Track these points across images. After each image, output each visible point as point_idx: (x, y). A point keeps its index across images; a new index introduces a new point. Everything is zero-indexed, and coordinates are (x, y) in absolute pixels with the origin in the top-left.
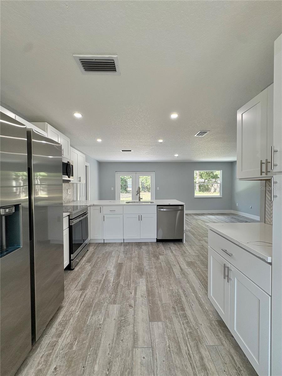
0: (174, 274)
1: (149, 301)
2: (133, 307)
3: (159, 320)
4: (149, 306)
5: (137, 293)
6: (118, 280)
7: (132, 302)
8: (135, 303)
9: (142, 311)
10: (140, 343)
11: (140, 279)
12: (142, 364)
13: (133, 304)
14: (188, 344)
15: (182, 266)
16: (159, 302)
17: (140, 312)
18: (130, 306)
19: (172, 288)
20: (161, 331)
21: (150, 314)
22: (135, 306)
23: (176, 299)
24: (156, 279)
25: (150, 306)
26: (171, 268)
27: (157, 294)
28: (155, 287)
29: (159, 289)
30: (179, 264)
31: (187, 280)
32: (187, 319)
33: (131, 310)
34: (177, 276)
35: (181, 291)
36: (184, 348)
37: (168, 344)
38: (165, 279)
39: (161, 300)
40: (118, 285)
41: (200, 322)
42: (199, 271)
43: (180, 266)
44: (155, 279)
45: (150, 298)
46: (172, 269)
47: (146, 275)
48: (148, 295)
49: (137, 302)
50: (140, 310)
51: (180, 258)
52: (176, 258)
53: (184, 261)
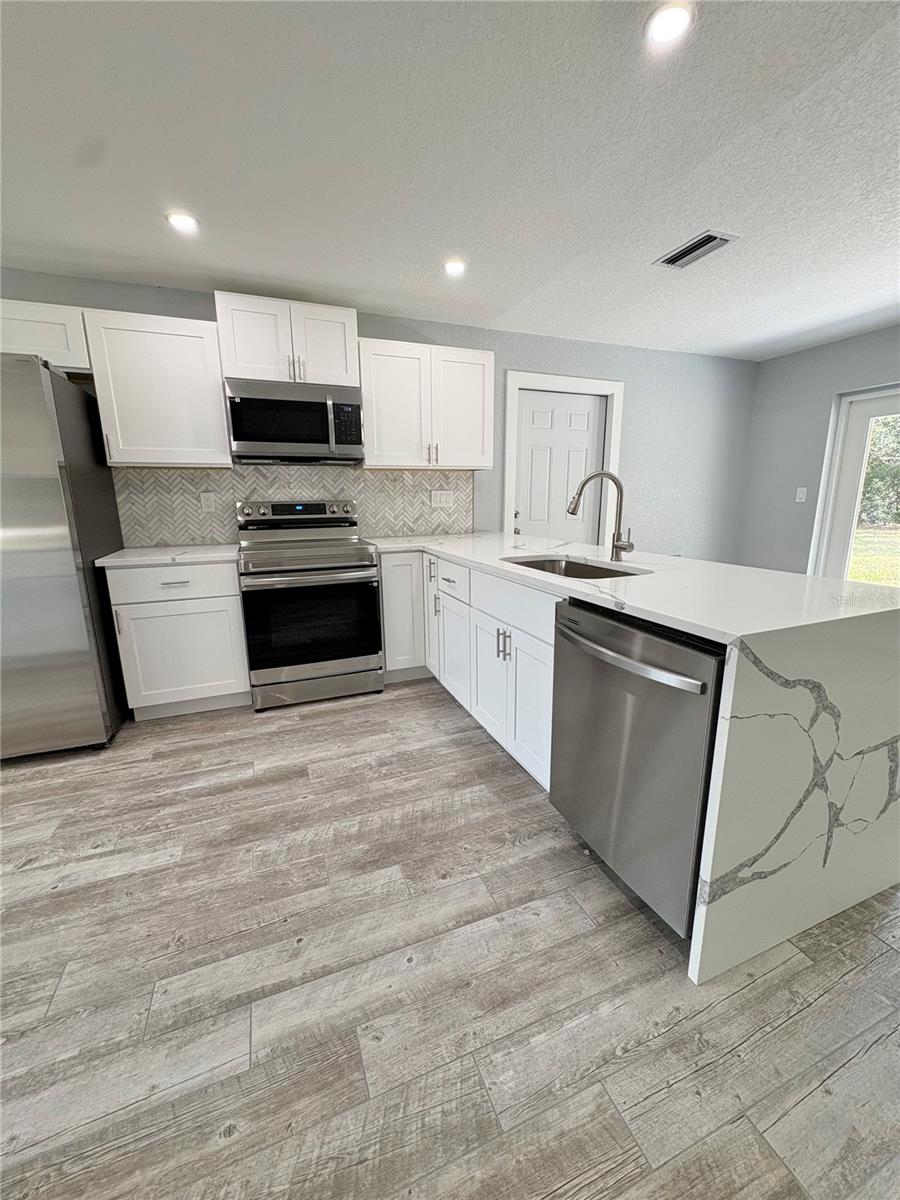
0: (197, 964)
2: (19, 868)
5: (92, 861)
6: (186, 799)
7: (49, 861)
8: (35, 869)
11: (180, 848)
13: (35, 866)
15: (287, 1000)
18: (29, 862)
19: (71, 973)
22: (23, 871)
26: (269, 943)
27: (53, 920)
28: (102, 906)
30: (304, 980)
31: (118, 1046)
33: (11, 868)
34: (176, 983)
35: (29, 1016)
38: (154, 929)
40: (157, 806)
42: (204, 1139)
43: (279, 988)
44: (164, 894)
45: (40, 904)
46: (256, 947)
47: (206, 859)
48: (60, 895)
49: (39, 873)
51: (391, 973)
52: (393, 949)
53: (361, 1007)
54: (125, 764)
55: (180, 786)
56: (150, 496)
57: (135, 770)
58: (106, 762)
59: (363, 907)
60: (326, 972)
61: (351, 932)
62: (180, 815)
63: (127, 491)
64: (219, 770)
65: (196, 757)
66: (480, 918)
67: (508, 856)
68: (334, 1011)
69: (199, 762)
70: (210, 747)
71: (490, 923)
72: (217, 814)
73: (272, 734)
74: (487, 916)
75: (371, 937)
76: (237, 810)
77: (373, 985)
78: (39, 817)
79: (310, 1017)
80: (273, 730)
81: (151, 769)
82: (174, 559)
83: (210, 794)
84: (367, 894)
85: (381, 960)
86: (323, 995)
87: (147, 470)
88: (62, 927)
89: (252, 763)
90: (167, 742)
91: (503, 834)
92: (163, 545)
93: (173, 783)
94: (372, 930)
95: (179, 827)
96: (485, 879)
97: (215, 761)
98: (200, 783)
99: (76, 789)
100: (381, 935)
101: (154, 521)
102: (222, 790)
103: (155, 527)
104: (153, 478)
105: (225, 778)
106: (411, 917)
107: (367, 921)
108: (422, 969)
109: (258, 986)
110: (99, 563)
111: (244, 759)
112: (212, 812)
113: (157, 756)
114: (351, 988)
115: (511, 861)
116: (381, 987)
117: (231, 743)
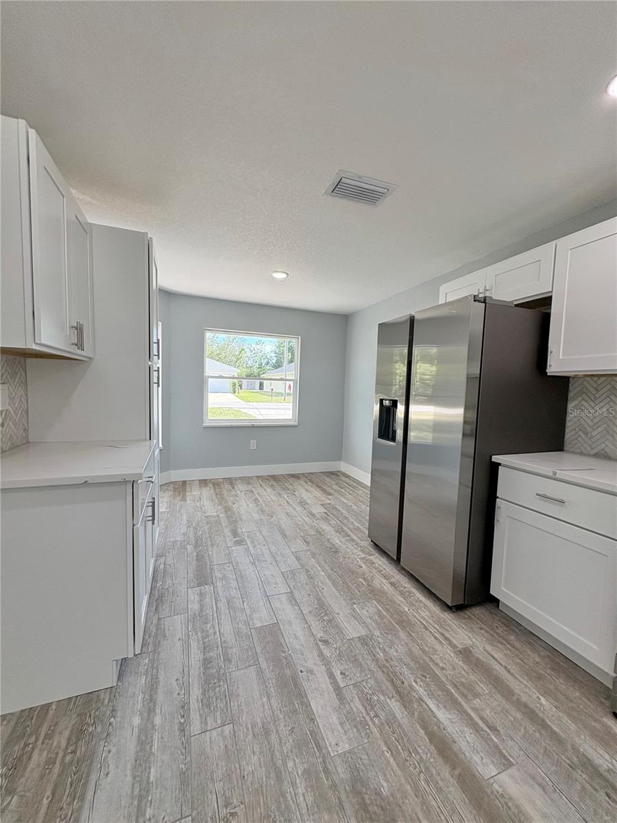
1: (290, 665)
2: (320, 641)
3: (260, 630)
4: (286, 650)
5: (328, 680)
6: (416, 714)
7: (327, 652)
8: (319, 649)
9: (296, 637)
10: (284, 598)
11: (347, 747)
12: (276, 583)
13: (322, 647)
14: (215, 609)
16: (264, 665)
17: (300, 633)
18: (326, 642)
19: (222, 732)
20: (255, 616)
21: (281, 636)
22: (317, 644)
23: (219, 686)
24: (285, 764)
25: (284, 652)
27: (272, 689)
28: (281, 716)
29: (268, 712)
32: (204, 644)
33: (320, 635)
35: (195, 726)
36: (223, 605)
37: (245, 603)
38: (250, 779)
39: (260, 672)
40: (399, 693)
41: (179, 644)
44: (290, 764)
45: (288, 672)
47: (334, 787)
48: (295, 679)
49: (316, 653)
50: (301, 638)
54: (442, 635)
55: (432, 695)
56: (601, 404)
57: (438, 647)
58: (439, 622)
62: (391, 721)
63: (580, 398)
64: (475, 727)
65: (483, 688)
69: (477, 695)
70: (507, 693)
72: (402, 765)
73: (587, 764)
76: (416, 789)
78: (368, 621)
80: (598, 761)
81: (445, 656)
82: (555, 473)
83: (432, 737)
87: (605, 378)
88: (265, 699)
89: (511, 765)
90: (489, 648)
92: (603, 456)
93: (433, 687)
95: (375, 730)
97: (488, 713)
98: (444, 716)
99: (400, 623)
101: (600, 429)
102: (443, 747)
103: (598, 437)
104: (610, 386)
105: (465, 740)
110: (495, 459)
111: (512, 749)
112: (404, 755)
113: (466, 654)
117: (530, 714)
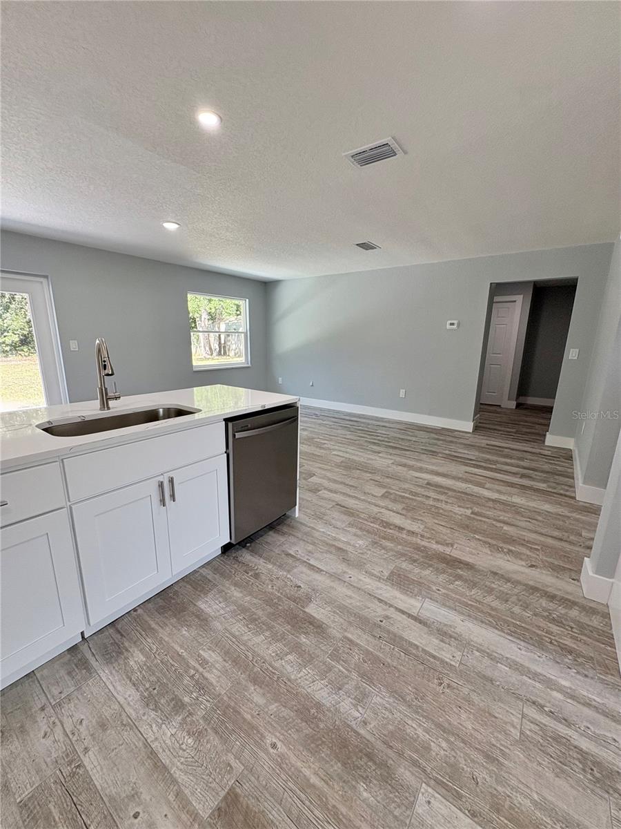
30: (388, 604)
51: (360, 580)
52: (352, 585)
53: (379, 581)
59: (342, 609)
60: (380, 601)
61: (358, 604)
66: (312, 565)
67: (269, 570)
68: (388, 588)
71: (312, 562)
74: (309, 564)
75: (353, 595)
77: (370, 584)
79: (397, 594)
84: (334, 612)
85: (359, 586)
86: (388, 595)
91: (251, 576)
94: (350, 597)
96: (289, 571)
100: (349, 593)
106: (332, 588)
107: (347, 602)
108: (350, 572)
109: (410, 620)
114: (378, 588)
115: (270, 566)
116: (368, 580)
